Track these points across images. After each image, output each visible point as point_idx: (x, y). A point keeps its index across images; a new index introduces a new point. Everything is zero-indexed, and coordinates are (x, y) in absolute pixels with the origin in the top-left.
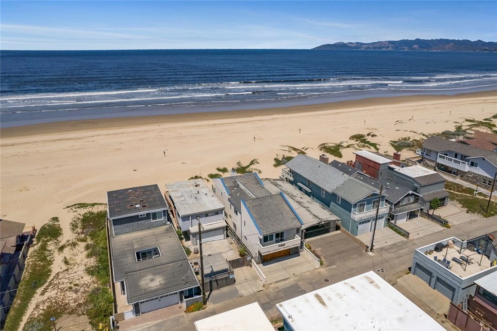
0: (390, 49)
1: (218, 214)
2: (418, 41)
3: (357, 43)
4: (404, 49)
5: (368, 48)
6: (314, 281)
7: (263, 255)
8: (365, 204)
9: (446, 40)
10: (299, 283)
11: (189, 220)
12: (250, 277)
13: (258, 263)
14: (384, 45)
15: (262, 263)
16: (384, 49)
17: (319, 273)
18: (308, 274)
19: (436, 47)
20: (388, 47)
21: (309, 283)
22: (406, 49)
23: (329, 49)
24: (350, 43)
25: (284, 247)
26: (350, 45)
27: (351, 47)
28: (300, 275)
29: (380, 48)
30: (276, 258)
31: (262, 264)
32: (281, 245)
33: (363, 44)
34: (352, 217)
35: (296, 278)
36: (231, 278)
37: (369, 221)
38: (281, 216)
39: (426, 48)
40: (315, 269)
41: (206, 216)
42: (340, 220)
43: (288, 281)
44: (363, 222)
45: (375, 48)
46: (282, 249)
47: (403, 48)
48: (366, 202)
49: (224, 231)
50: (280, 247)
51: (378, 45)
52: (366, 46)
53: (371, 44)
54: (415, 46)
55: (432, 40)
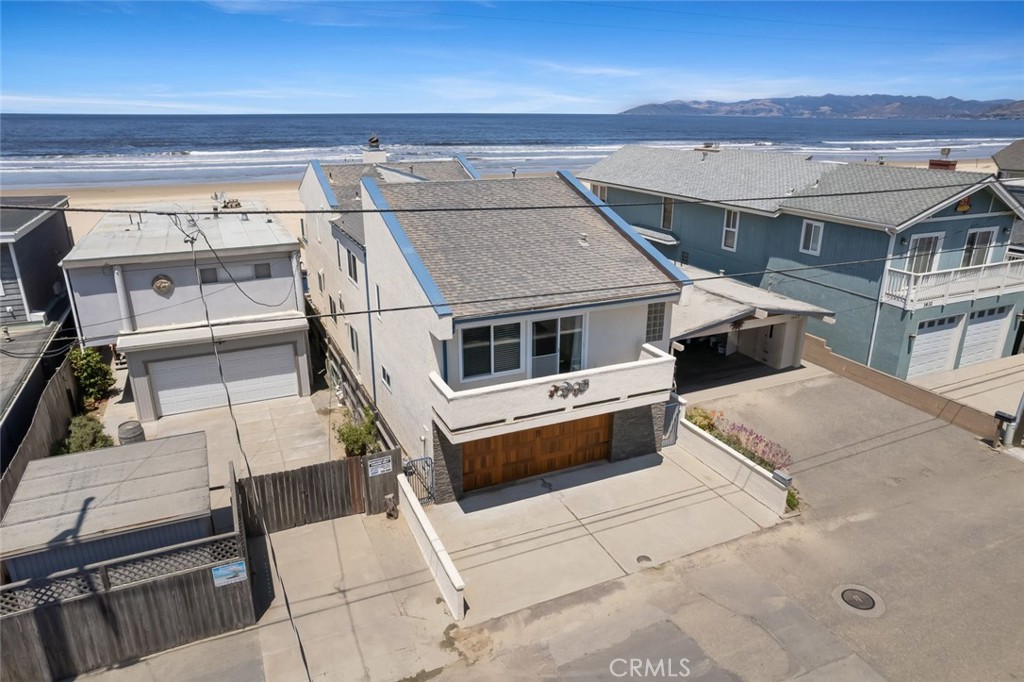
0: (775, 114)
1: (269, 276)
2: (829, 99)
3: (709, 102)
4: (802, 114)
5: (731, 112)
6: (779, 603)
7: (455, 439)
8: (940, 243)
9: (884, 97)
10: (689, 620)
11: (114, 290)
12: (368, 578)
13: (432, 497)
14: (762, 106)
15: (459, 499)
16: (762, 115)
17: (792, 551)
18: (728, 556)
19: (866, 110)
20: (771, 111)
21: (752, 618)
22: (807, 114)
23: (654, 113)
24: (695, 102)
25: (582, 399)
26: (696, 106)
27: (696, 110)
28: (679, 562)
29: (755, 112)
30: (536, 472)
31: (455, 505)
32: (567, 391)
33: (722, 104)
34: (884, 299)
35: (661, 585)
36: (219, 582)
37: (952, 321)
38: (563, 247)
39: (846, 112)
40: (762, 531)
41: (204, 281)
42: (831, 315)
43: (609, 602)
44: (931, 324)
45: (744, 112)
46: (570, 411)
47: (800, 111)
48: (941, 235)
49: (296, 354)
50: (557, 402)
51: (749, 107)
52: (728, 108)
53: (737, 104)
54: (825, 109)
55: (857, 97)
